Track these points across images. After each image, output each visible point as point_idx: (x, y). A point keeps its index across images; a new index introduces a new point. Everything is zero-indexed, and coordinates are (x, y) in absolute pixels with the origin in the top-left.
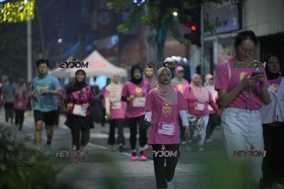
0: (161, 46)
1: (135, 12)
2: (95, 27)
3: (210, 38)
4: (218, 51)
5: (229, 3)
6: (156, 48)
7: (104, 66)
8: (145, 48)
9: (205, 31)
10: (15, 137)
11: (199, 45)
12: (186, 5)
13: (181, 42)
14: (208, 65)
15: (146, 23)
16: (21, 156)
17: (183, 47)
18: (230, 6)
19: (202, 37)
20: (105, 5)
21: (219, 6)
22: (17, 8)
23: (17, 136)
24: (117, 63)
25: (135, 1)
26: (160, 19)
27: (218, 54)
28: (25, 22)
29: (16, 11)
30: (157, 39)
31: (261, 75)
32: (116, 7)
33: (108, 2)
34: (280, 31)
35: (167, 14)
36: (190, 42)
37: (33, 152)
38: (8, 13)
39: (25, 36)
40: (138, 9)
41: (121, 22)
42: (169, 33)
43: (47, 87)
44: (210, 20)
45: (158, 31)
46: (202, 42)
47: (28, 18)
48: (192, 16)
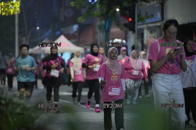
0: (107, 32)
1: (90, 8)
2: (62, 19)
3: (142, 27)
4: (147, 35)
5: (155, 2)
6: (104, 33)
7: (68, 45)
8: (97, 33)
9: (138, 21)
10: (6, 94)
11: (134, 31)
12: (125, 4)
13: (122, 29)
14: (140, 45)
15: (98, 16)
16: (10, 107)
17: (123, 33)
18: (156, 4)
19: (136, 25)
20: (69, 4)
21: (148, 4)
22: (9, 6)
23: (8, 94)
24: (77, 44)
25: (90, 1)
26: (107, 13)
27: (147, 37)
28: (14, 15)
29: (8, 8)
30: (105, 27)
31: (181, 51)
32: (77, 5)
33: (71, 1)
34: (190, 22)
35: (112, 10)
36: (128, 29)
37: (19, 105)
38: (2, 9)
39: (14, 25)
40: (92, 7)
41: (80, 15)
42: (114, 23)
43: (28, 65)
44: (142, 14)
45: (106, 22)
46: (136, 29)
47: (16, 13)
48: (129, 11)
